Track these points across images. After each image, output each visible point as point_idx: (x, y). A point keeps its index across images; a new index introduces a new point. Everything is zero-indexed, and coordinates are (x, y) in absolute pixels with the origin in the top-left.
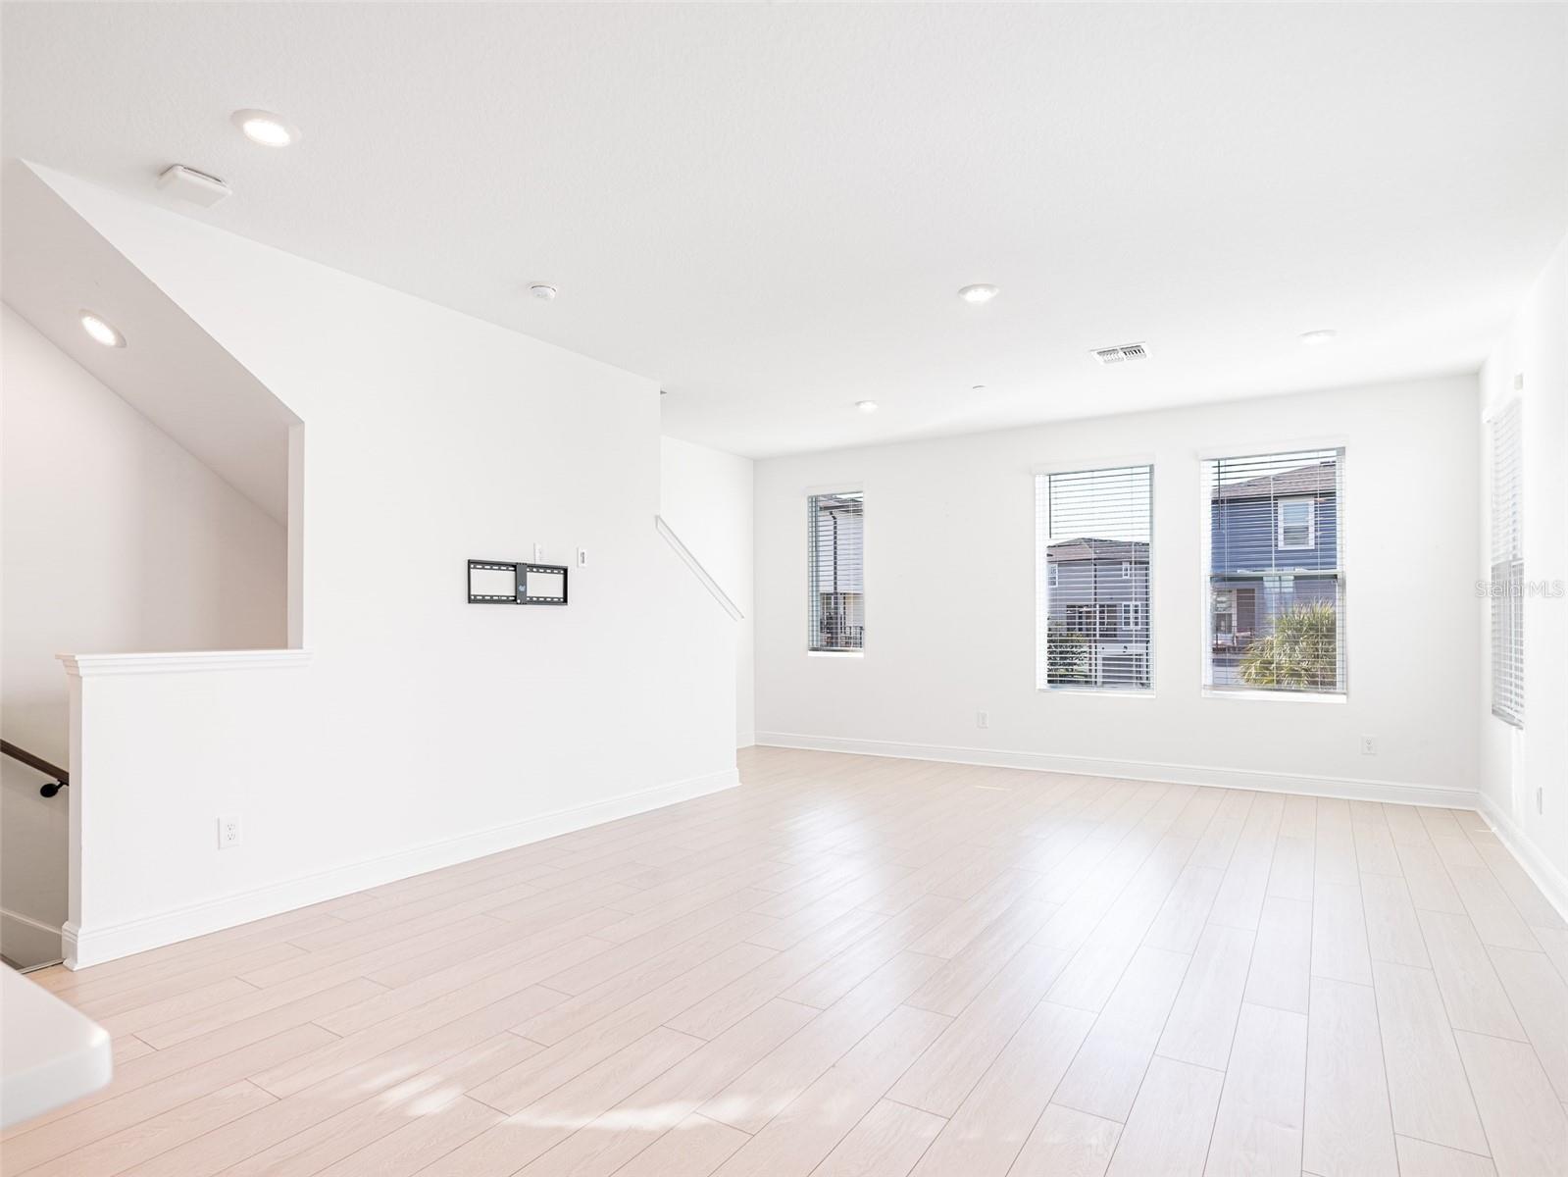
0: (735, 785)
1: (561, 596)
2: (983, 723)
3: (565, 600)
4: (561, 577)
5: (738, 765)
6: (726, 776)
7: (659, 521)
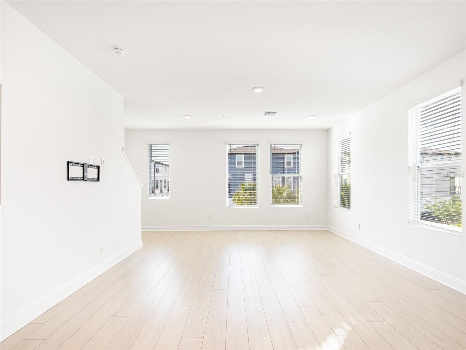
0: (141, 247)
1: (97, 177)
2: (210, 218)
3: (98, 179)
4: (96, 170)
5: (142, 240)
6: (138, 244)
7: (124, 150)
